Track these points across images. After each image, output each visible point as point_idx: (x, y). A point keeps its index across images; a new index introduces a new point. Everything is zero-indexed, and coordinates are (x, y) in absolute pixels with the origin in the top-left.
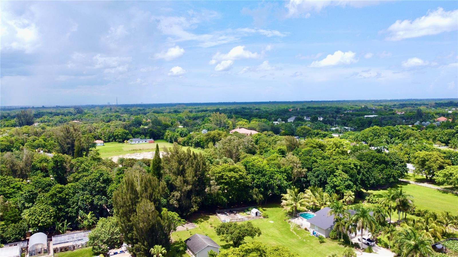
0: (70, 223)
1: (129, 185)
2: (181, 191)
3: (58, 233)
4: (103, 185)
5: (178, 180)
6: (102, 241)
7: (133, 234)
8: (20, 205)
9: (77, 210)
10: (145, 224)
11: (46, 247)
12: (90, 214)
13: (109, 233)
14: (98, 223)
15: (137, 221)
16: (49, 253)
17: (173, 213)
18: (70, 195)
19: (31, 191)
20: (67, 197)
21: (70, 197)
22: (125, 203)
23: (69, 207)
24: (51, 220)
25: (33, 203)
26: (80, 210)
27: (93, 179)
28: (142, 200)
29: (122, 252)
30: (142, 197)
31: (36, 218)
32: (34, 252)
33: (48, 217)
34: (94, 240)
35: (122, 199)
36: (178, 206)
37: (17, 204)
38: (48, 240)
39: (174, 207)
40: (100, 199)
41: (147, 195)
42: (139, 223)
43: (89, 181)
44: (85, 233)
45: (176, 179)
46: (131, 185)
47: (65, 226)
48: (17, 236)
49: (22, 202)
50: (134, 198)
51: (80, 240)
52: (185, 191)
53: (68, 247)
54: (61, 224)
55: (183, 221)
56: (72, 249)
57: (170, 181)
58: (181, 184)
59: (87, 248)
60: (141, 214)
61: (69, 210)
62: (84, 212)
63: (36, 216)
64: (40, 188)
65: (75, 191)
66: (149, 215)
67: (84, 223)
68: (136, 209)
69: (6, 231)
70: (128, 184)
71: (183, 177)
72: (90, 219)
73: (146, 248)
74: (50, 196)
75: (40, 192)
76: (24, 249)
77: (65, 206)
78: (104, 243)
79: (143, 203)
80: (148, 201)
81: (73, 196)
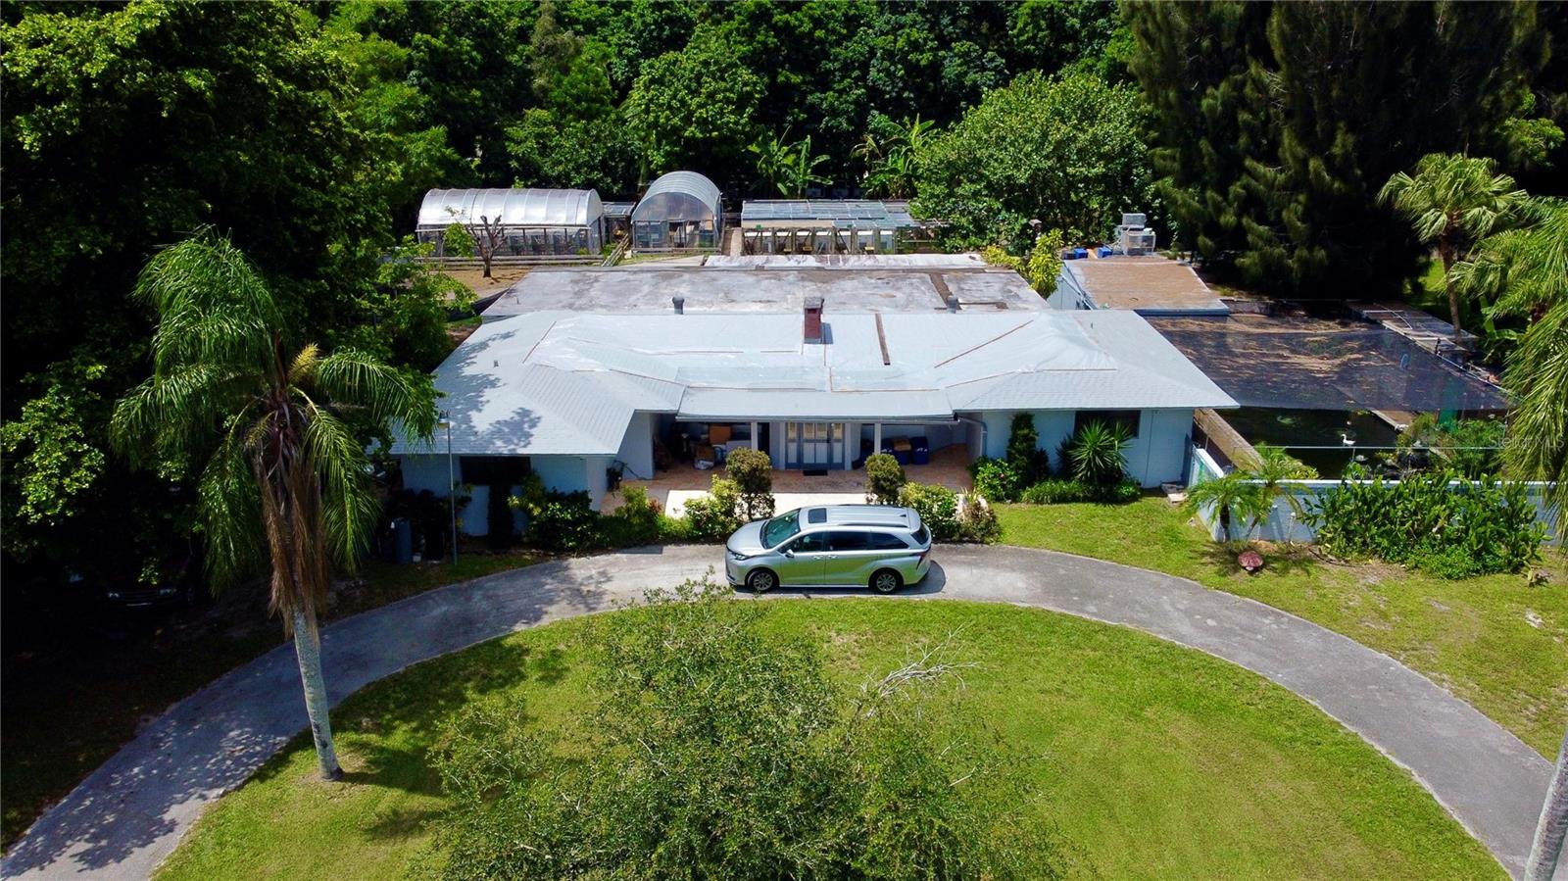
0: (825, 158)
8: (618, 69)
9: (862, 109)
12: (922, 131)
13: (1041, 146)
18: (833, 31)
21: (833, 38)
24: (743, 122)
32: (656, 237)
37: (609, 65)
38: (723, 206)
44: (894, 205)
47: (803, 164)
49: (630, 52)
51: (869, 219)
53: (813, 239)
54: (785, 150)
61: (823, 100)
62: (892, 119)
76: (617, 229)
81: (848, 37)
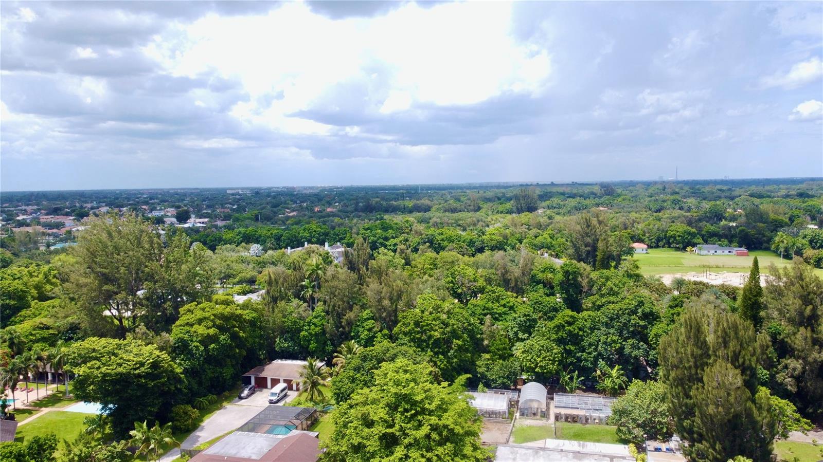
0: (583, 378)
1: (691, 328)
2: (804, 359)
3: (564, 391)
4: (642, 323)
5: (799, 336)
6: (634, 420)
7: (693, 422)
8: (511, 334)
9: (596, 359)
10: (720, 409)
11: (544, 407)
12: (617, 370)
13: (647, 410)
14: (629, 388)
15: (703, 399)
16: (549, 418)
17: (783, 401)
18: (586, 332)
19: (528, 315)
20: (581, 333)
21: (585, 334)
22: (681, 361)
23: (583, 351)
24: (555, 367)
25: (530, 334)
26: (601, 360)
27: (626, 309)
28: (715, 361)
29: (669, 450)
30: (716, 356)
31: (532, 358)
32: (526, 411)
33: (550, 360)
34: (620, 415)
35: (677, 353)
36: (796, 390)
37: (508, 331)
38: (548, 398)
39: (787, 389)
40: (635, 347)
41: (728, 354)
42: (707, 405)
43: (618, 311)
44: (606, 400)
45: (794, 334)
46: (695, 330)
47: (575, 380)
48: (505, 380)
49: (515, 329)
50: (701, 355)
51: (597, 410)
52: (815, 361)
53: (578, 416)
54: (569, 376)
55: (806, 423)
56: (584, 422)
57: (780, 334)
58: (806, 345)
59: (607, 427)
60: (713, 388)
61: (582, 356)
62: (607, 364)
63: (533, 356)
64: (540, 311)
65: (595, 326)
66: (729, 394)
67: (605, 382)
68: (702, 377)
69: (491, 369)
70: (688, 326)
71: (813, 331)
72: (617, 378)
73: (718, 456)
74: (554, 327)
75: (540, 318)
76: (513, 403)
77: (577, 347)
78: (638, 426)
79: (718, 368)
80: (729, 365)
81: (591, 334)
